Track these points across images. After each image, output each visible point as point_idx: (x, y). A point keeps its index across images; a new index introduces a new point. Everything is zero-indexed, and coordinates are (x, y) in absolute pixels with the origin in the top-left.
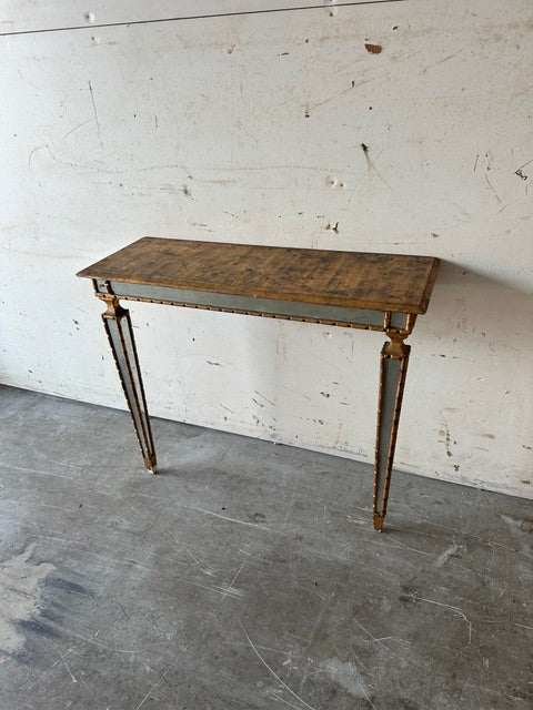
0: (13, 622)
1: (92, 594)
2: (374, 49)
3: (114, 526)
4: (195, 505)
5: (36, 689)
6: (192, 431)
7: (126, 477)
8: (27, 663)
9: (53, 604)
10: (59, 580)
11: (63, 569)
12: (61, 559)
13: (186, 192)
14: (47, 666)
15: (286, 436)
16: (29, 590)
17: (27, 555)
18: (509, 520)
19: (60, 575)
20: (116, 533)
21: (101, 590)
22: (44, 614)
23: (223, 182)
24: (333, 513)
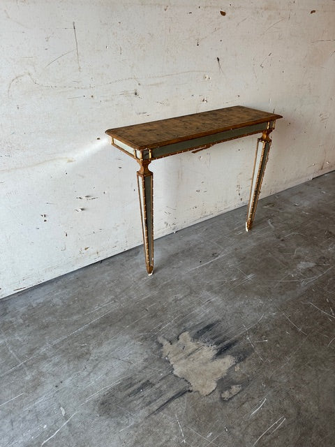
0: (213, 359)
1: (218, 321)
2: (223, 14)
3: (176, 300)
4: (190, 269)
5: (263, 357)
6: (133, 252)
7: (142, 285)
8: (245, 357)
9: (213, 339)
10: (198, 332)
11: (191, 329)
12: (183, 328)
13: (136, 94)
14: (252, 350)
15: (181, 225)
16: (195, 347)
17: (166, 343)
18: (265, 207)
19: (195, 331)
20: (182, 301)
21: (217, 317)
22: (217, 344)
23: (157, 85)
24: (231, 236)
